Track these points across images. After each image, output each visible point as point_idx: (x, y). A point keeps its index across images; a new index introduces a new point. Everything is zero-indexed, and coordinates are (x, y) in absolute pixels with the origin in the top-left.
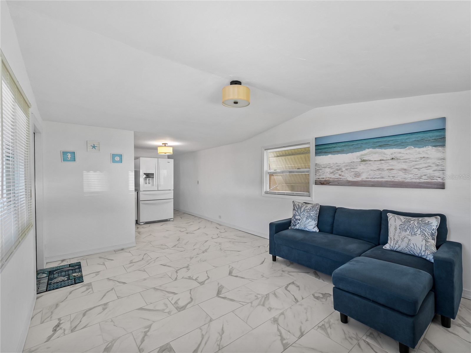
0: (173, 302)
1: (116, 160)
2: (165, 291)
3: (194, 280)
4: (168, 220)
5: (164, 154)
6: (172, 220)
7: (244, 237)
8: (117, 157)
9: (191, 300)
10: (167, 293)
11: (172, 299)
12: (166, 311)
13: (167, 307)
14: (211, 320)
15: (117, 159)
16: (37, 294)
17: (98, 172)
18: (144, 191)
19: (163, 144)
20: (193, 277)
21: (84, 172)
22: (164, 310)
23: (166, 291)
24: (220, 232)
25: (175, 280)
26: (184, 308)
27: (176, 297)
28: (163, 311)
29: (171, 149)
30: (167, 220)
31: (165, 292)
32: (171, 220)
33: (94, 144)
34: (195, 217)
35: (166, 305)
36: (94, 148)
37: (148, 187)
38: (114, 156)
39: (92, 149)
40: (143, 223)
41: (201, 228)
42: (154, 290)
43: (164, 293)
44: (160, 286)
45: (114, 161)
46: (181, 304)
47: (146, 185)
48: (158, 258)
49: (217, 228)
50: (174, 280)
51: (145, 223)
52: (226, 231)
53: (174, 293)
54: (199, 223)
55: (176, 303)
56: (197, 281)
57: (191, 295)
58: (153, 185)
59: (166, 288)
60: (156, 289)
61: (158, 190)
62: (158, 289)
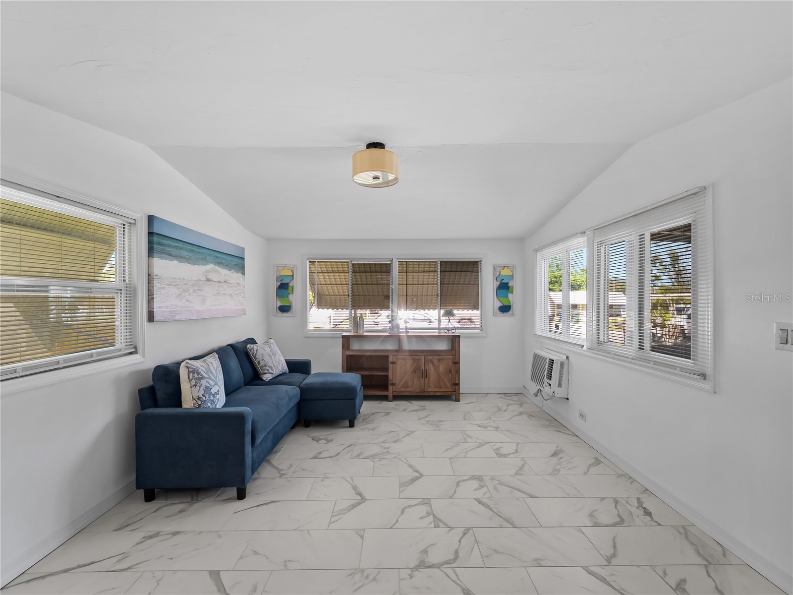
0: (485, 489)
2: (493, 512)
3: (434, 515)
9: (460, 483)
10: (491, 506)
11: (485, 493)
12: (497, 482)
13: (494, 486)
14: (451, 459)
20: (431, 522)
22: (499, 484)
23: (491, 510)
25: (469, 529)
26: (474, 478)
27: (479, 494)
28: (501, 483)
31: (495, 510)
35: (496, 489)
42: (513, 522)
43: (496, 508)
44: (501, 527)
46: (475, 484)
50: (471, 532)
53: (479, 503)
55: (481, 487)
56: (429, 510)
57: (455, 490)
59: (490, 518)
60: (511, 524)
62: (507, 520)
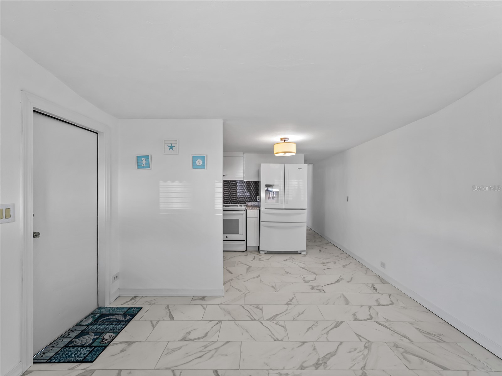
1: (198, 164)
4: (299, 252)
5: (282, 155)
6: (305, 253)
7: (439, 340)
8: (199, 160)
15: (199, 162)
16: (34, 363)
17: (177, 182)
18: (265, 209)
19: (282, 139)
21: (161, 182)
24: (377, 301)
29: (294, 145)
30: (297, 251)
32: (302, 253)
33: (171, 144)
34: (341, 254)
36: (171, 149)
37: (272, 203)
38: (195, 158)
39: (169, 150)
40: (264, 253)
41: (342, 279)
45: (195, 166)
47: (269, 201)
48: (228, 342)
49: (375, 289)
51: (266, 252)
52: (393, 303)
54: (344, 266)
58: (277, 201)
61: (284, 209)
